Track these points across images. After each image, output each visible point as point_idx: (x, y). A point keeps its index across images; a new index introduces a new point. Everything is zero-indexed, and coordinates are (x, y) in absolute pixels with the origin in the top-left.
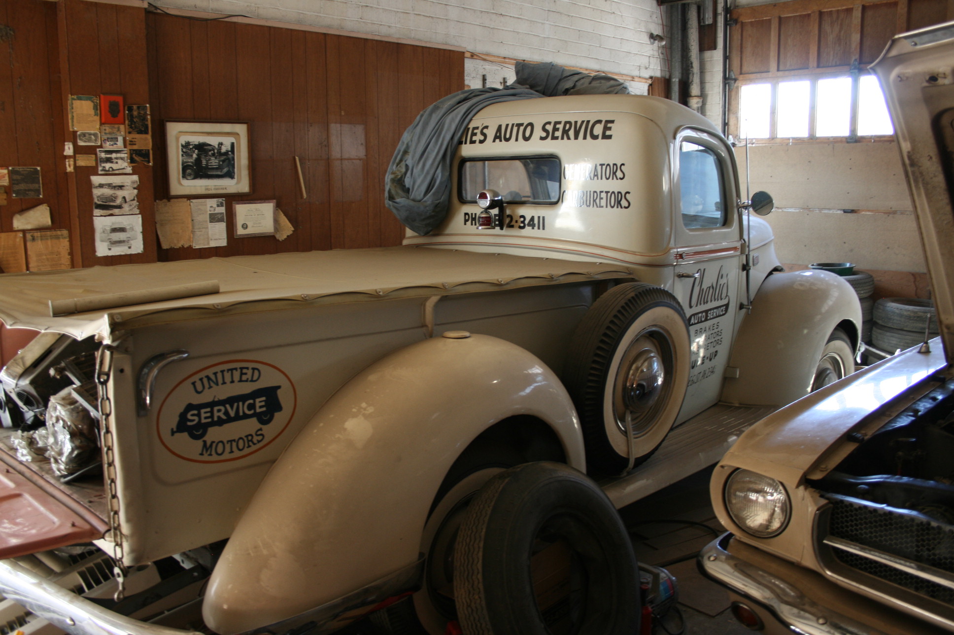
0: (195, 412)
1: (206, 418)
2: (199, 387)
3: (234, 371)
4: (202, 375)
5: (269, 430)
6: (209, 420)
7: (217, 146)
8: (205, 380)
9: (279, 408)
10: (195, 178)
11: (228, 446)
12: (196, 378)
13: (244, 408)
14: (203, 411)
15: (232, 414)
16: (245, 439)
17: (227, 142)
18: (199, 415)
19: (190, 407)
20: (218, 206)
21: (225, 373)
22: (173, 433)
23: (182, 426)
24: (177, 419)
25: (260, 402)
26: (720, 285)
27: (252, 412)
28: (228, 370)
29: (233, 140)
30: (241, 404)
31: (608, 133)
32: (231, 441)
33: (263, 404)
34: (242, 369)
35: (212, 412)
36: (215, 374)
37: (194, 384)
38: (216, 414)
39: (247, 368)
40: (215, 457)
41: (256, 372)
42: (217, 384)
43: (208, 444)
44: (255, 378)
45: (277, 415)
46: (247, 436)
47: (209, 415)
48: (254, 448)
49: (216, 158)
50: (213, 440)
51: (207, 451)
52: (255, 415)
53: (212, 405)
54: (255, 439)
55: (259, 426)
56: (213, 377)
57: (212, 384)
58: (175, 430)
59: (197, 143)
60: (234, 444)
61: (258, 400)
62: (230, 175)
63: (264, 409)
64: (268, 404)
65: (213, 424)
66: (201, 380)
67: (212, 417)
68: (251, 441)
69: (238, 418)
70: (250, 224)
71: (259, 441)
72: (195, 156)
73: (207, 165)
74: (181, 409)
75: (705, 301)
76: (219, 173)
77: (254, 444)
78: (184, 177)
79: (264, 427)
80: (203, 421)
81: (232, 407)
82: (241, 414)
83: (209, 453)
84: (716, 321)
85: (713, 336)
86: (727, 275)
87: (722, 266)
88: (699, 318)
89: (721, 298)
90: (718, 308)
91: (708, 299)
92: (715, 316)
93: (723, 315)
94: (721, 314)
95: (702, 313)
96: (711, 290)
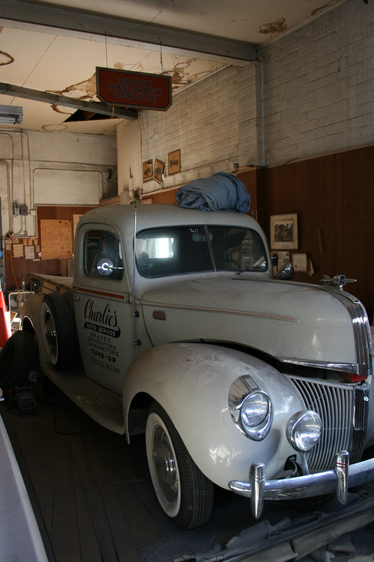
7: (286, 226)
10: (278, 242)
17: (290, 223)
20: (286, 255)
26: (108, 316)
29: (292, 222)
49: (286, 232)
59: (279, 225)
62: (291, 240)
70: (298, 266)
72: (279, 231)
73: (283, 235)
75: (95, 319)
76: (287, 239)
78: (275, 241)
84: (108, 337)
85: (106, 344)
86: (115, 312)
87: (109, 304)
88: (92, 326)
89: (110, 325)
90: (107, 329)
91: (97, 320)
92: (105, 333)
93: (113, 336)
94: (112, 335)
95: (94, 325)
96: (99, 315)
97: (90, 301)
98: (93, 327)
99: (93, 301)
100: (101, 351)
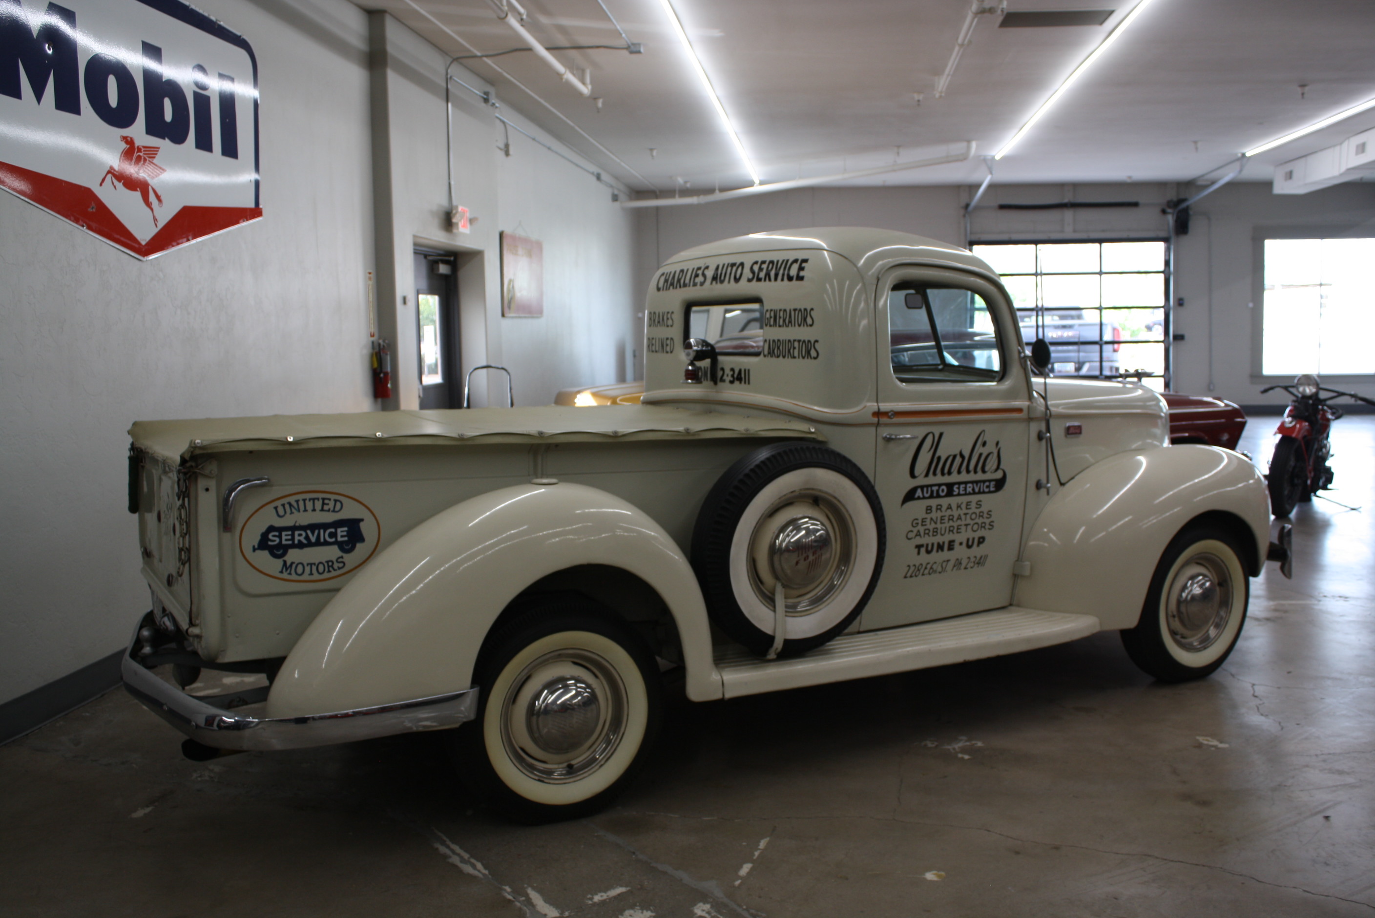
0: (277, 534)
1: (286, 540)
2: (281, 511)
3: (316, 501)
4: (285, 501)
5: (351, 559)
6: (290, 542)
8: (287, 507)
9: (362, 539)
11: (308, 569)
12: (278, 503)
13: (325, 535)
14: (284, 534)
15: (313, 539)
16: (326, 565)
18: (280, 537)
19: (271, 529)
21: (307, 502)
22: (254, 550)
23: (263, 544)
24: (259, 538)
25: (341, 532)
26: (981, 455)
27: (333, 540)
28: (310, 500)
30: (322, 531)
31: (802, 274)
32: (311, 564)
33: (345, 533)
34: (323, 499)
35: (293, 535)
36: (297, 501)
37: (276, 508)
38: (297, 538)
39: (330, 499)
40: (294, 577)
41: (338, 505)
42: (299, 511)
43: (288, 564)
44: (337, 508)
45: (359, 546)
46: (328, 562)
47: (289, 537)
48: (333, 574)
50: (294, 561)
51: (287, 570)
52: (336, 543)
53: (293, 529)
54: (336, 565)
55: (340, 554)
56: (295, 504)
57: (293, 510)
58: (256, 547)
60: (314, 568)
61: (339, 530)
63: (346, 539)
64: (349, 534)
65: (293, 546)
66: (283, 505)
67: (293, 539)
68: (332, 566)
69: (318, 543)
71: (339, 568)
74: (264, 530)
75: (946, 470)
77: (335, 570)
79: (345, 555)
80: (284, 542)
81: (313, 534)
82: (322, 540)
83: (288, 571)
84: (974, 498)
85: (968, 516)
86: (997, 444)
87: (984, 431)
88: (932, 492)
89: (984, 471)
90: (977, 482)
91: (952, 470)
92: (971, 492)
93: (990, 492)
94: (986, 490)
95: (940, 485)
96: (958, 460)
97: (930, 438)
98: (938, 491)
99: (941, 435)
100: (947, 538)
